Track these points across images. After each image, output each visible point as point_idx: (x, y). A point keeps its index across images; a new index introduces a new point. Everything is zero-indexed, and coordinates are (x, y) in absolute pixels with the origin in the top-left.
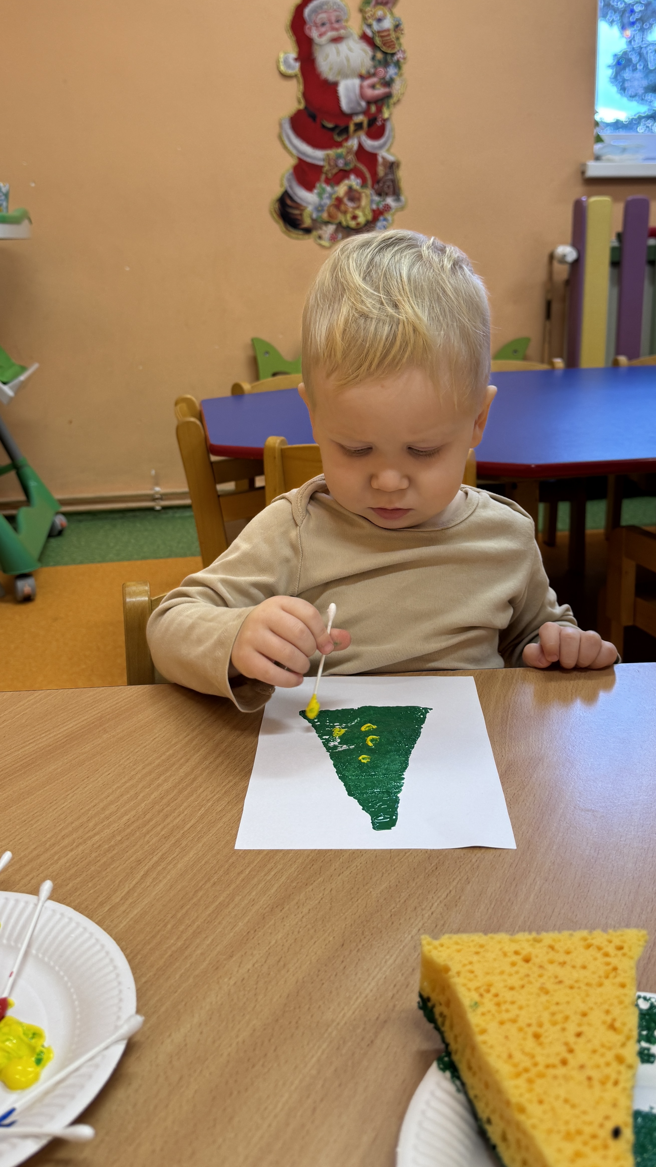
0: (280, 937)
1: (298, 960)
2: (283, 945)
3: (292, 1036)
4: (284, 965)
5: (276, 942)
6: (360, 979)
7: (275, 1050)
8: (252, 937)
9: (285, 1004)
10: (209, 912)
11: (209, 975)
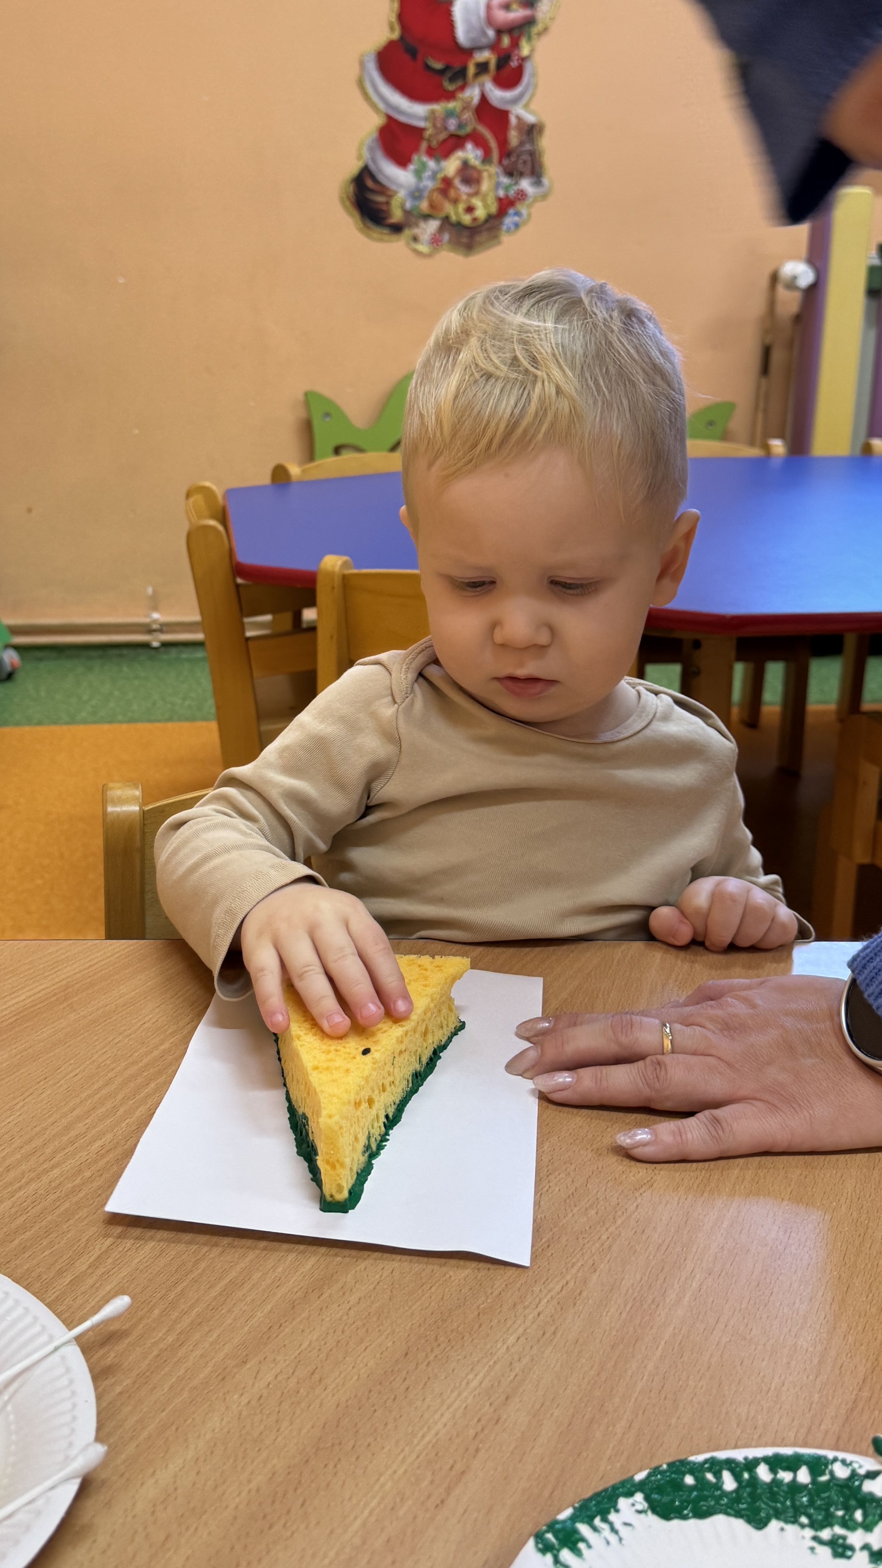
0: (314, 1338)
1: (341, 1372)
2: (320, 1350)
3: (328, 1485)
4: (320, 1380)
5: (309, 1345)
6: (428, 1407)
7: (302, 1505)
8: (275, 1336)
9: (320, 1438)
10: (214, 1293)
11: (212, 1388)
